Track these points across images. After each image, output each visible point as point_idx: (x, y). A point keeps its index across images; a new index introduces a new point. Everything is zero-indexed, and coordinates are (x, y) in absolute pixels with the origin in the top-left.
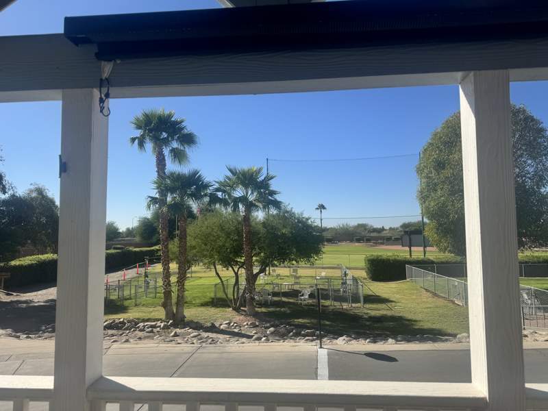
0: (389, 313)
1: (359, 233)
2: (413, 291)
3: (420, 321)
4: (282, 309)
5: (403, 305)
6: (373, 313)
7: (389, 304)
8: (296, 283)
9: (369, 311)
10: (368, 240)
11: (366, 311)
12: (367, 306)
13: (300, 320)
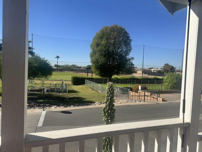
0: (76, 96)
1: (72, 68)
2: (86, 89)
3: (86, 98)
4: (34, 97)
5: (82, 93)
6: (70, 96)
7: (77, 93)
8: (42, 86)
9: (69, 96)
10: (75, 71)
11: (68, 96)
12: (69, 94)
13: (41, 100)
